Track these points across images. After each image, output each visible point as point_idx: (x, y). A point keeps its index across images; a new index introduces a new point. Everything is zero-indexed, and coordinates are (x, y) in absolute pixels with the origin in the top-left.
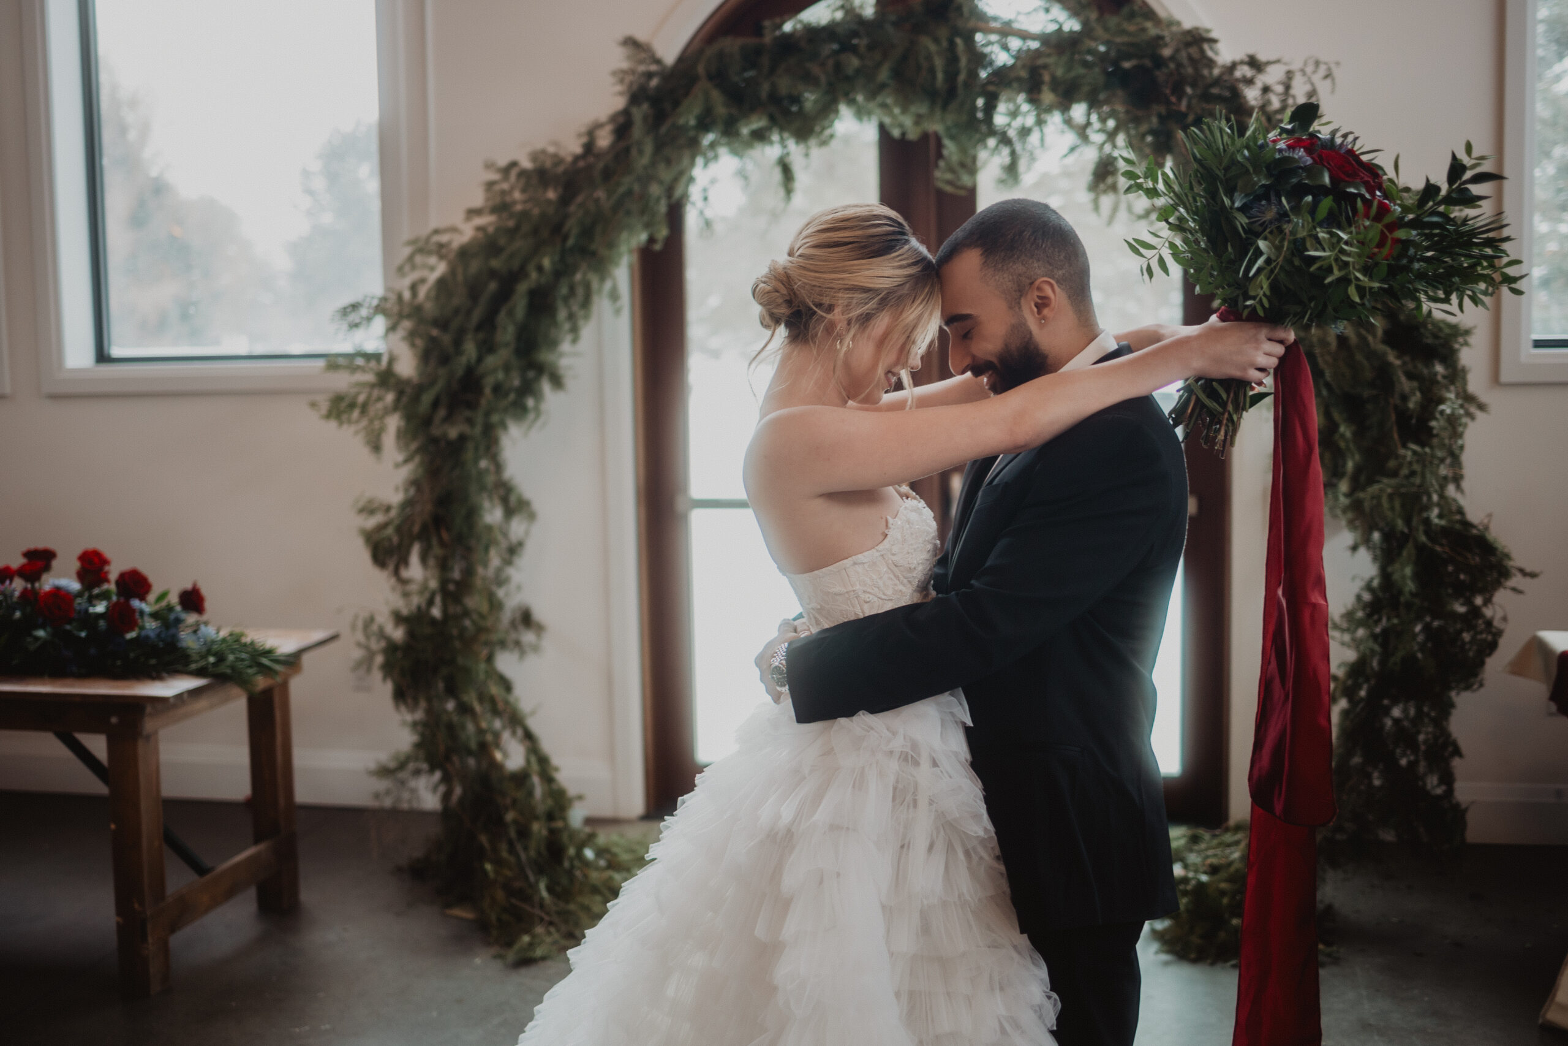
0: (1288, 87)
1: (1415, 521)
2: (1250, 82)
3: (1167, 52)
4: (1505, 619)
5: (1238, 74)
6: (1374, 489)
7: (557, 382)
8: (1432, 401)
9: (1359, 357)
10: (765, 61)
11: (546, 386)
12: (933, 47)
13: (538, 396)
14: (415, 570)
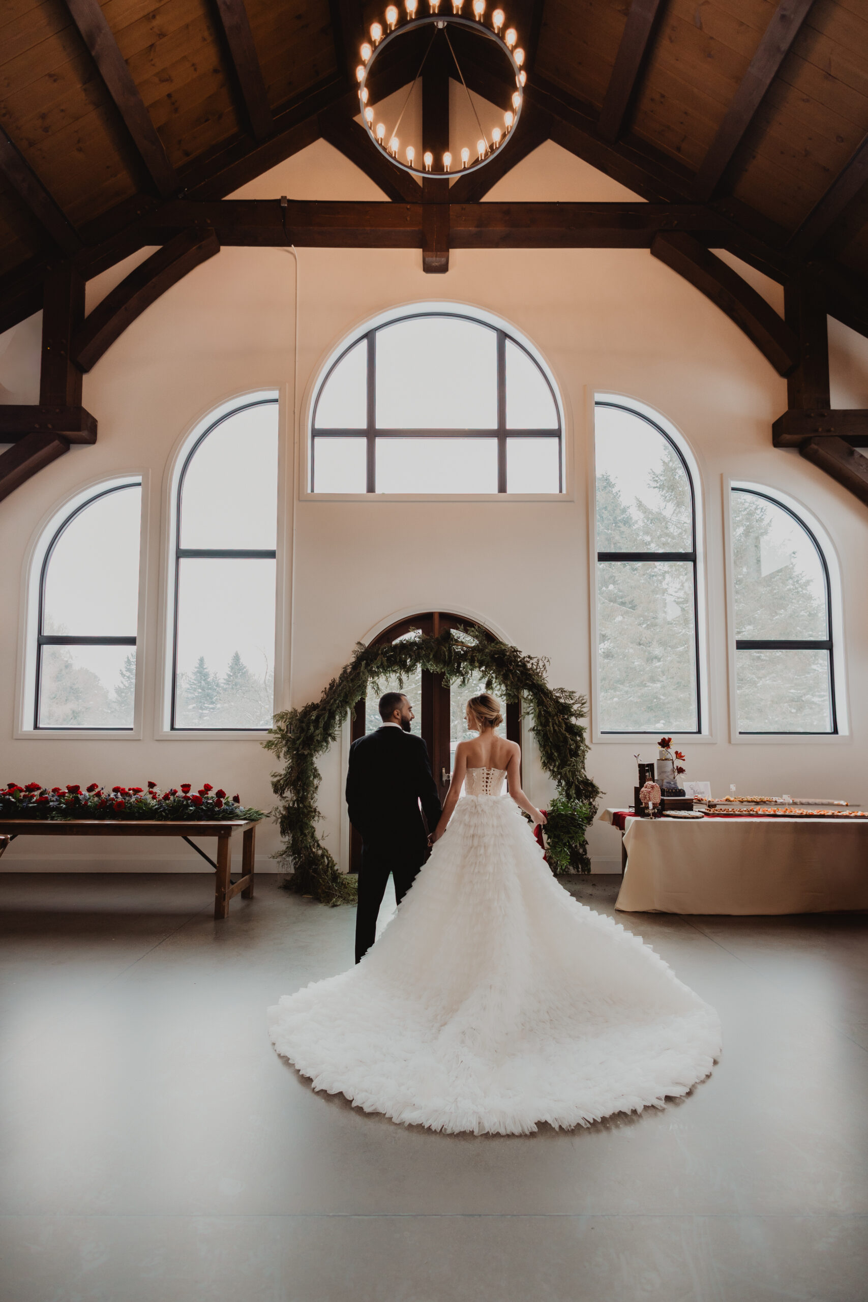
0: (538, 664)
1: (575, 779)
2: (529, 662)
3: (508, 654)
4: (598, 805)
5: (525, 660)
6: (565, 769)
7: (334, 739)
8: (578, 747)
9: (559, 735)
10: (398, 650)
11: (330, 739)
12: (445, 650)
13: (327, 742)
14: (288, 794)
